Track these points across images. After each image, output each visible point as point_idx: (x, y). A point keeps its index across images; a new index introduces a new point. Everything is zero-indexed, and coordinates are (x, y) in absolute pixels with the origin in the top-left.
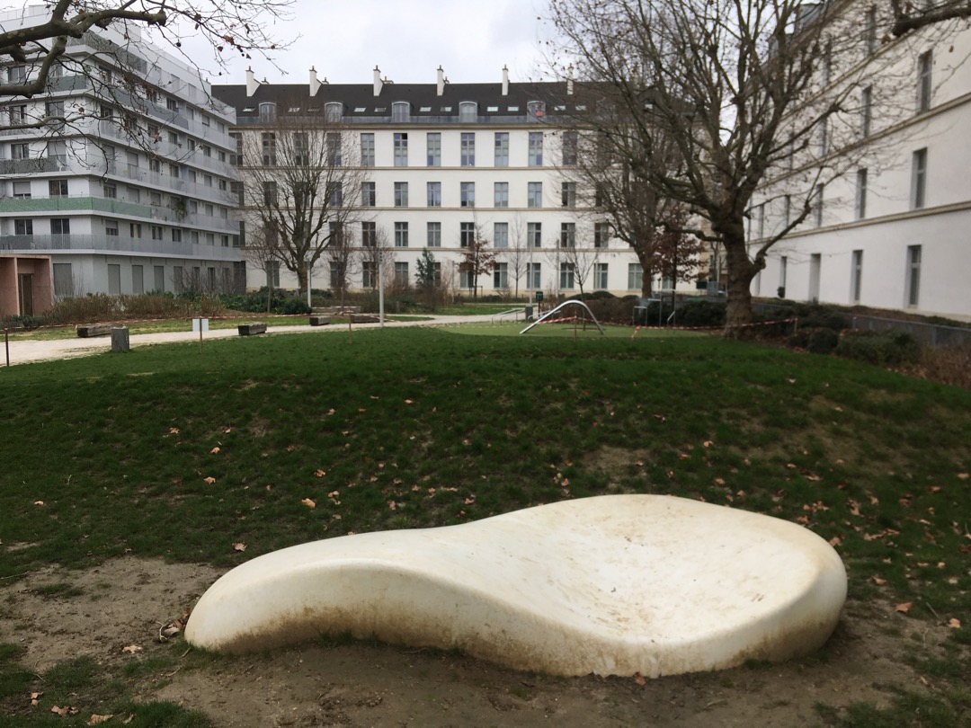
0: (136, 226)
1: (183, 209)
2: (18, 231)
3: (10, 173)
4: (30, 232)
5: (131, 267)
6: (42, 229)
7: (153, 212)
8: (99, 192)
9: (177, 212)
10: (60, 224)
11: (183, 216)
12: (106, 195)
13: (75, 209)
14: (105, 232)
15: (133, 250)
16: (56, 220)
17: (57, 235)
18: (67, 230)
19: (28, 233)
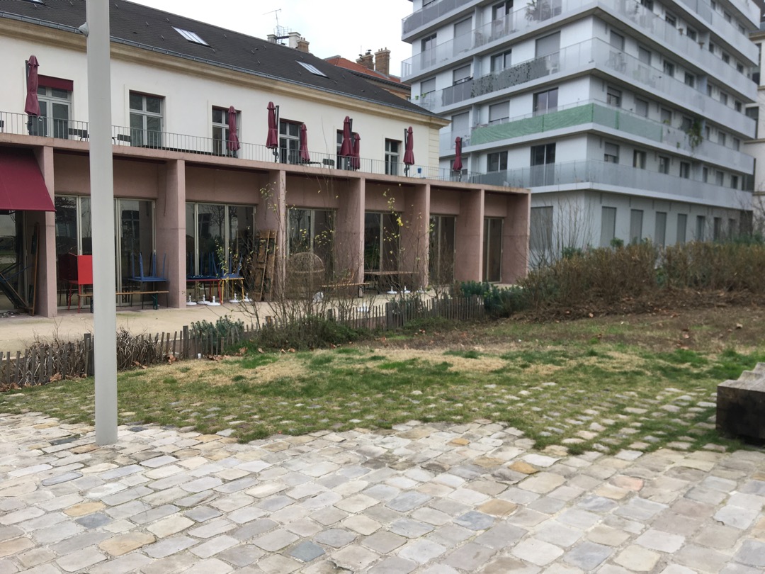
0: (641, 152)
1: (698, 134)
2: (490, 168)
3: (487, 92)
4: (504, 166)
5: (629, 212)
6: (519, 162)
7: (665, 133)
8: (601, 97)
9: (690, 136)
10: (543, 152)
11: (697, 143)
12: (609, 102)
13: (568, 125)
14: (602, 157)
15: (633, 187)
16: (539, 147)
17: (537, 167)
18: (551, 158)
19: (501, 169)
